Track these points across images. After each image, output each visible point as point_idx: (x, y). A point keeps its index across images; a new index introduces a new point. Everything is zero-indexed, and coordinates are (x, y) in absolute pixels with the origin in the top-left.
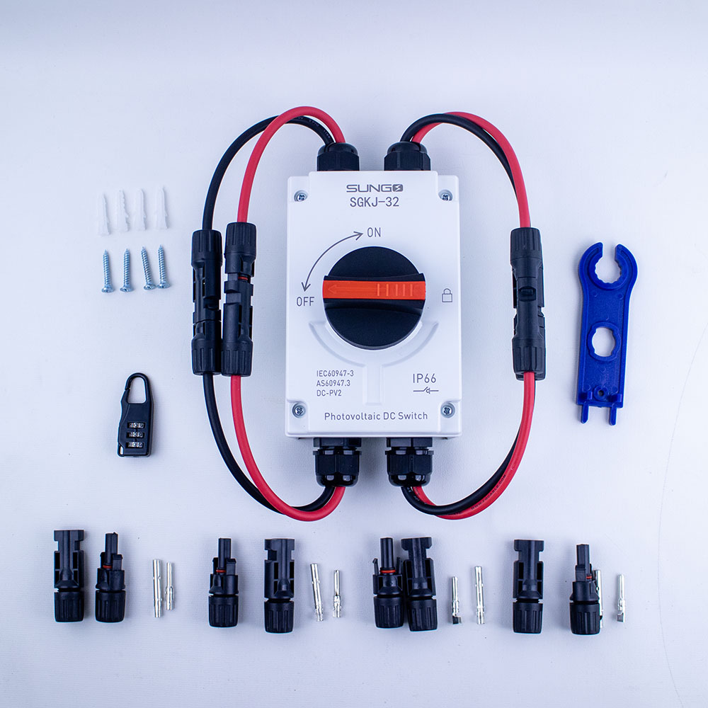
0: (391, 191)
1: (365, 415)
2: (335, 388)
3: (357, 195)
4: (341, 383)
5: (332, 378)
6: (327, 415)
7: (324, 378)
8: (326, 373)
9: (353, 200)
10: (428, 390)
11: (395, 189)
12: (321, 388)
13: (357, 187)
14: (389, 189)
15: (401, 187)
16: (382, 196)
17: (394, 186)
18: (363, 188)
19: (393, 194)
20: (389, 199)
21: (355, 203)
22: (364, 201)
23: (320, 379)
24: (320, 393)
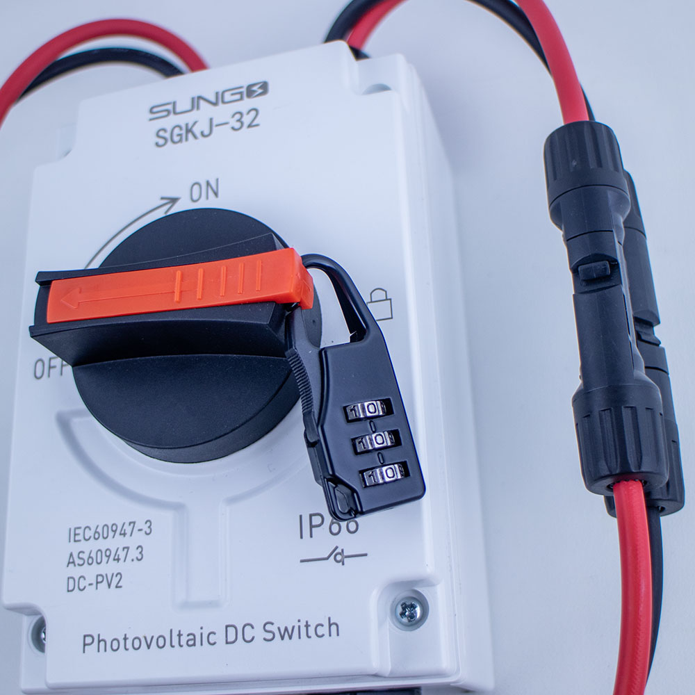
0: (241, 99)
1: (180, 635)
2: (109, 568)
3: (169, 122)
4: (122, 554)
5: (102, 544)
6: (89, 640)
7: (83, 546)
8: (89, 534)
9: (162, 133)
10: (339, 556)
11: (250, 92)
12: (76, 572)
13: (170, 107)
14: (238, 97)
15: (264, 87)
16: (223, 113)
17: (249, 87)
18: (183, 104)
19: (247, 103)
20: (238, 116)
21: (163, 139)
22: (184, 132)
23: (75, 548)
24: (74, 586)
